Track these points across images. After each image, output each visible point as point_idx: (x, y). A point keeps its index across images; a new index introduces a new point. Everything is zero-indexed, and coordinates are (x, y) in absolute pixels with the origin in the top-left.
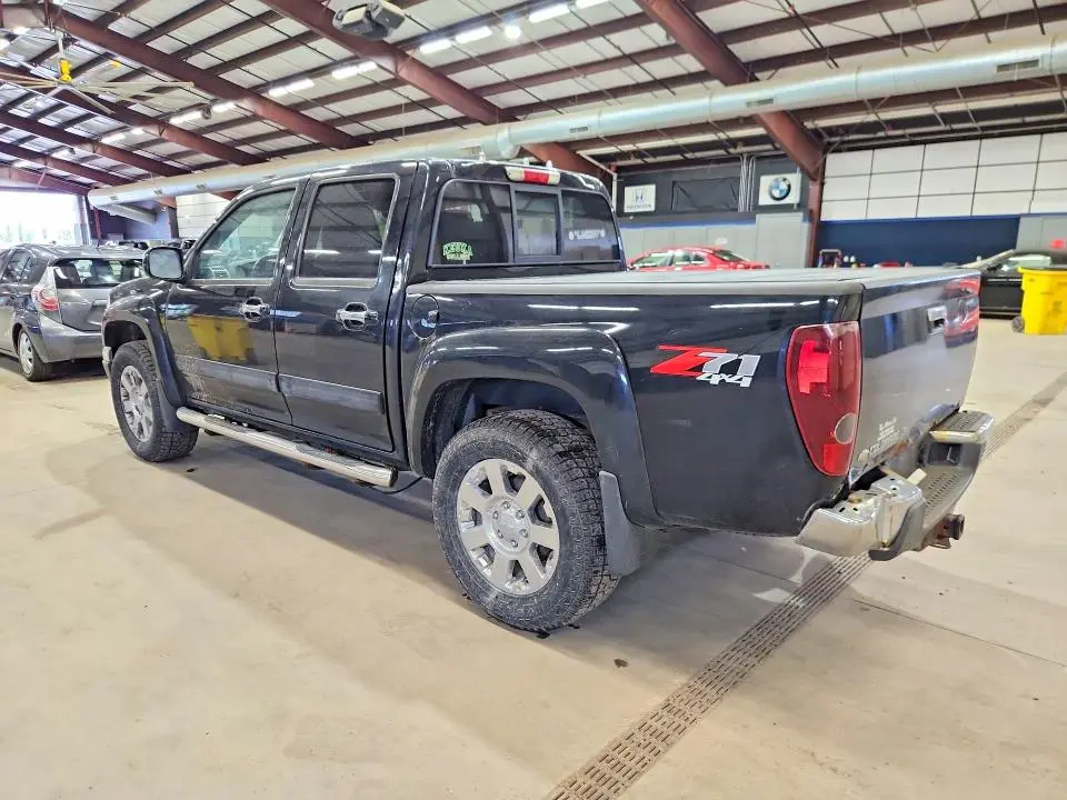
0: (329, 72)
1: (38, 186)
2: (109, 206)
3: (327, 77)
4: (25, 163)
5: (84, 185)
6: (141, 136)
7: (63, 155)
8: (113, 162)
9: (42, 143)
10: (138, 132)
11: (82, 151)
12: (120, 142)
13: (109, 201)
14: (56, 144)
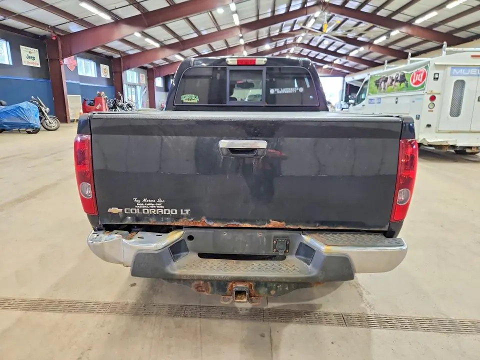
0: (445, 6)
1: (330, 75)
2: (352, 82)
3: (444, 9)
4: (326, 66)
5: (345, 73)
6: (363, 51)
7: (338, 62)
8: (356, 63)
9: (330, 58)
10: (362, 49)
11: (344, 60)
12: (356, 54)
13: (352, 80)
14: (335, 58)
